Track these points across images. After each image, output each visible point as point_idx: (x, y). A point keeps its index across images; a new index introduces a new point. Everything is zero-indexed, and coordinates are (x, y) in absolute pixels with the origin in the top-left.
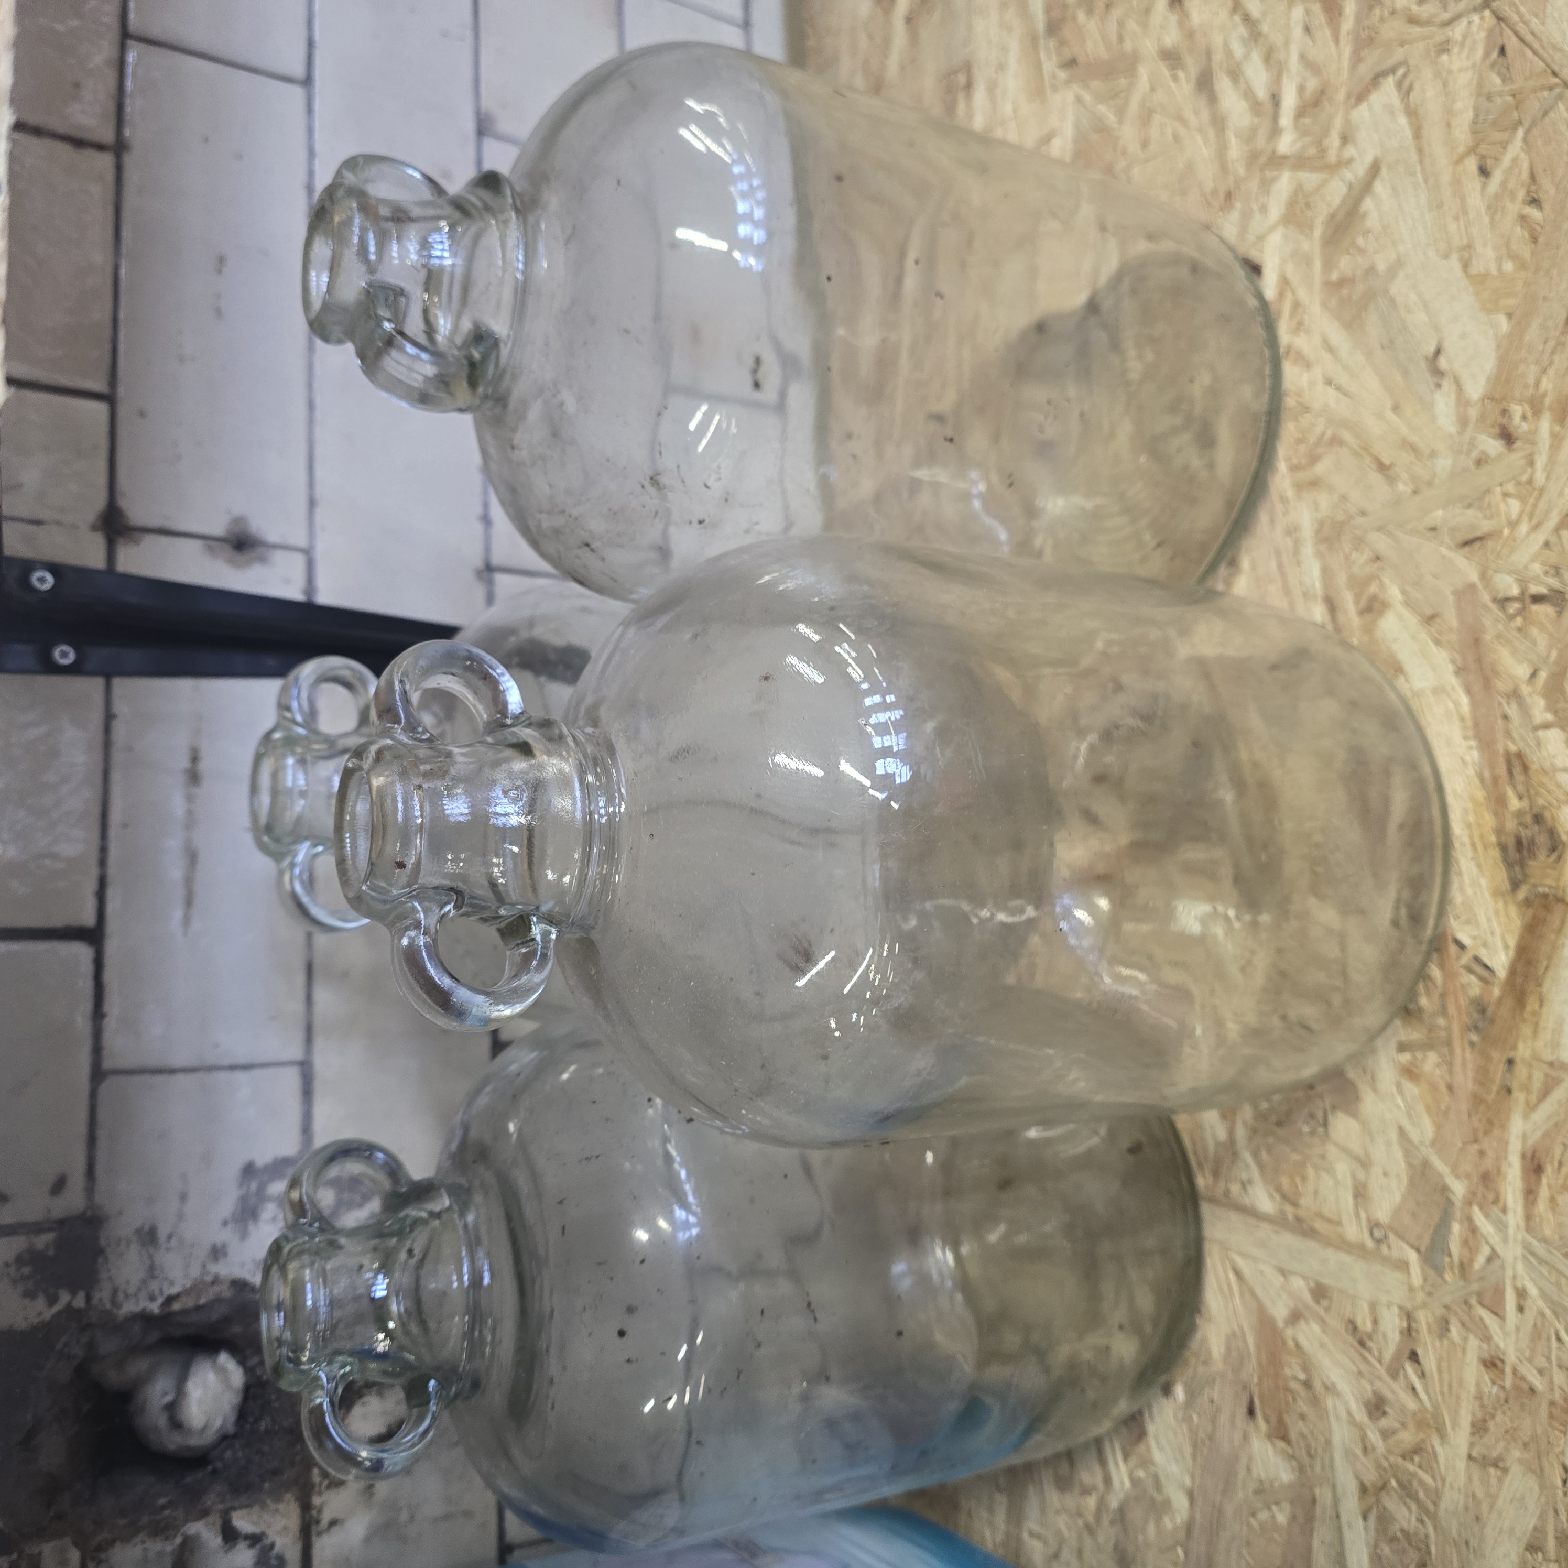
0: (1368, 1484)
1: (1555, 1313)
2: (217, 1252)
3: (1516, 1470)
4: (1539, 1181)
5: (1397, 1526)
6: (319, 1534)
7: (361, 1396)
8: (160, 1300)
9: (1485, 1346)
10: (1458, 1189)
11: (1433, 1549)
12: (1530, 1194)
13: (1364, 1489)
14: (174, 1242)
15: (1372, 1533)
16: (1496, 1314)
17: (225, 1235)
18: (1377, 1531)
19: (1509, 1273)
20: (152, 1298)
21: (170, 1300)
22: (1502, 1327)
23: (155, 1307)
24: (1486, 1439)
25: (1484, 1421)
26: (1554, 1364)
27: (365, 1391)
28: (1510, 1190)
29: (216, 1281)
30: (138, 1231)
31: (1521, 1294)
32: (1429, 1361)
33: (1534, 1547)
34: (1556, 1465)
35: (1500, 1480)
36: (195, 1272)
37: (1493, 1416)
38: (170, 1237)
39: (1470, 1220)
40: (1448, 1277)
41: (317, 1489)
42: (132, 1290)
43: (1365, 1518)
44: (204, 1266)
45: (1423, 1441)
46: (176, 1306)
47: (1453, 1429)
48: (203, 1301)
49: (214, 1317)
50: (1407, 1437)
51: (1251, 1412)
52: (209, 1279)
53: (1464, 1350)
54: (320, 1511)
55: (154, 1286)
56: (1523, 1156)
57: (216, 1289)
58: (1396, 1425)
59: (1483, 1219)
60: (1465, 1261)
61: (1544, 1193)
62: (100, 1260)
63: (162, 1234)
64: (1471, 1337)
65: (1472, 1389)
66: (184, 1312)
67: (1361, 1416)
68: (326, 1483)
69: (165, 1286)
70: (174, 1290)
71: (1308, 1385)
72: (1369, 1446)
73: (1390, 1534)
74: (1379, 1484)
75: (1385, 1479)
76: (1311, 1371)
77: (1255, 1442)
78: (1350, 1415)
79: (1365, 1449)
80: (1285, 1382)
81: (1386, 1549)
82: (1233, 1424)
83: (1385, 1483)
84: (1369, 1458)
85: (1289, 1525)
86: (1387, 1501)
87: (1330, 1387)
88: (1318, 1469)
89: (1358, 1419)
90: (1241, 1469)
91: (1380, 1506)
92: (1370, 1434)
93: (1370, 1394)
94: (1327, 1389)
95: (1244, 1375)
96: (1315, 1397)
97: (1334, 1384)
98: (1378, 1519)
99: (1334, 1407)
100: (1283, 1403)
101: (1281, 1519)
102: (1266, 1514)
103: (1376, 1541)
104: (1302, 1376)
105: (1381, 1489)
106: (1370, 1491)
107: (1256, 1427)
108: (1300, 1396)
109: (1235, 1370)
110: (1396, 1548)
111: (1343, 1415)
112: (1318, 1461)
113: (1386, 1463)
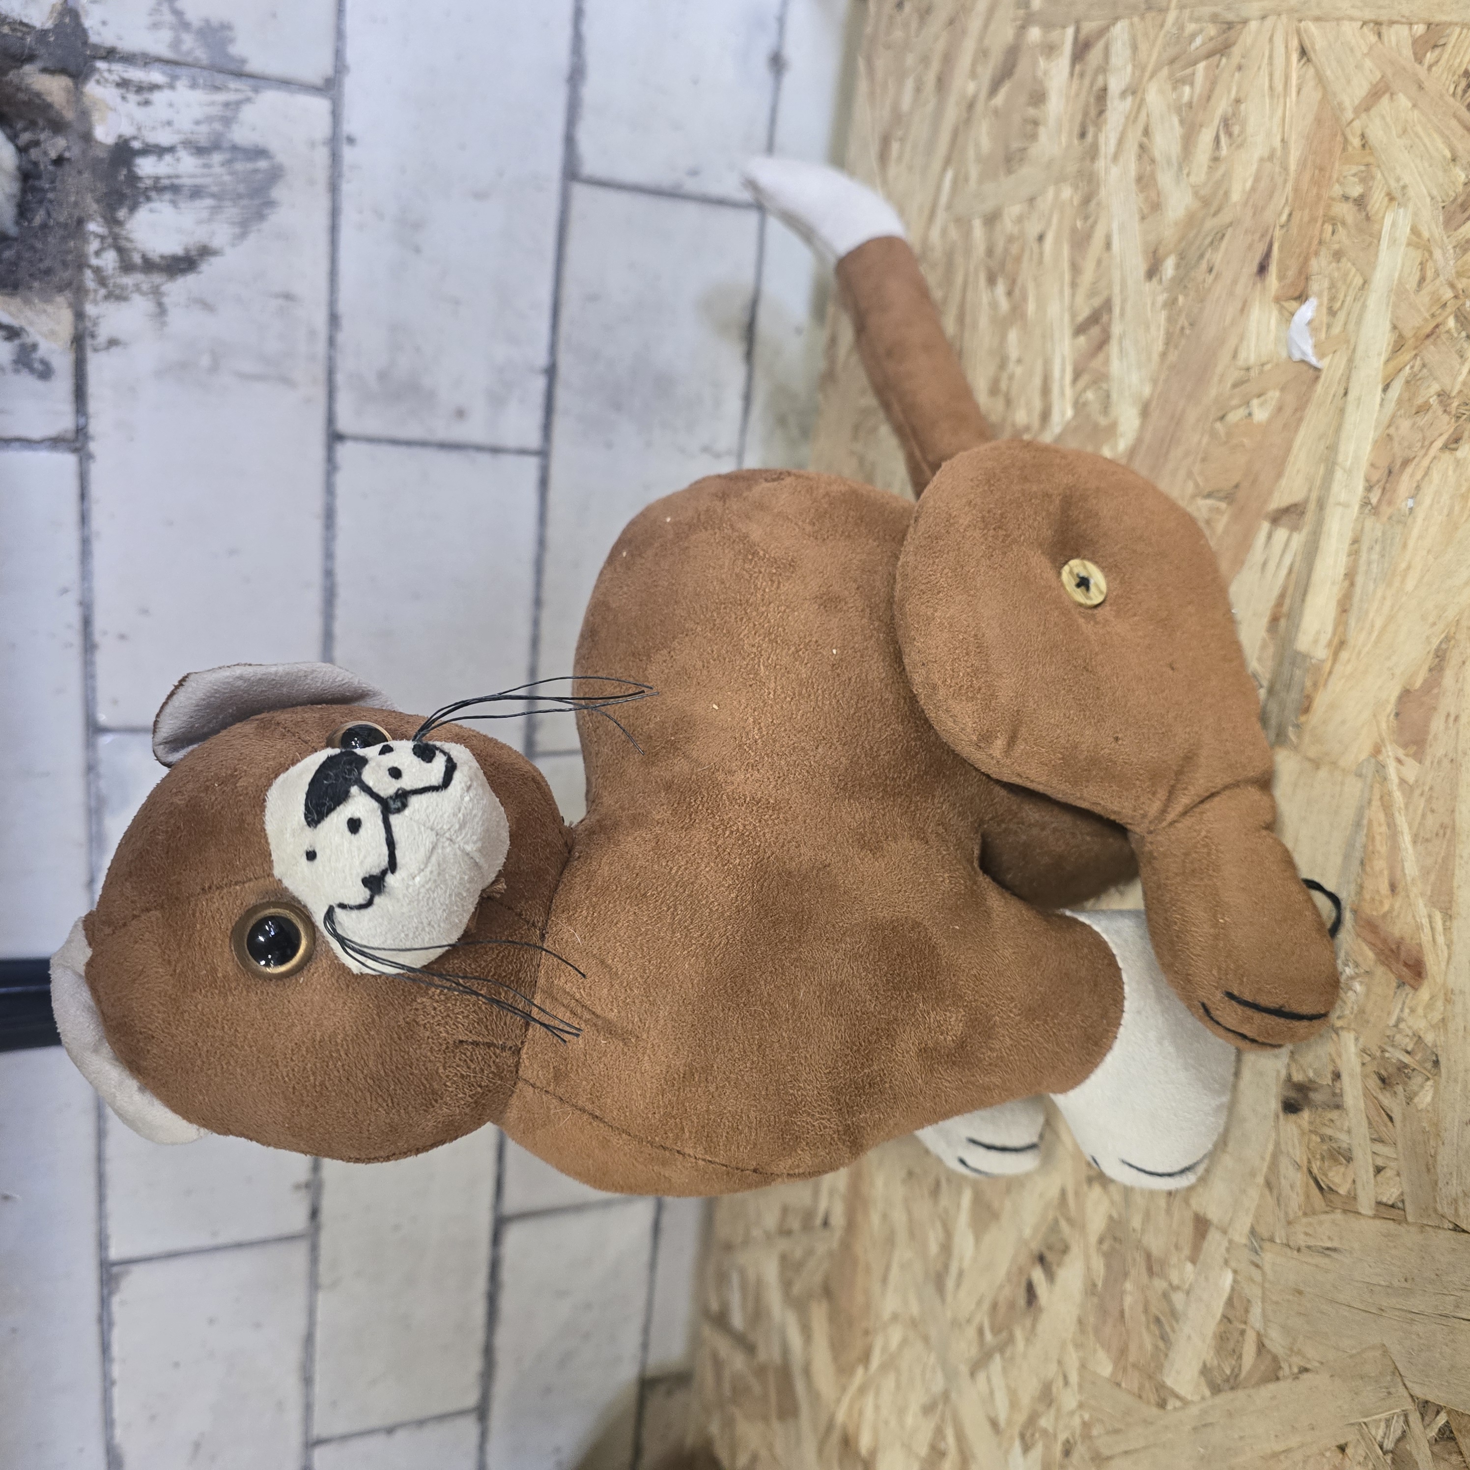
0: (1408, 333)
5: (1436, 387)
6: (96, 350)
7: (148, 199)
13: (1398, 346)
15: (1391, 407)
18: (1400, 402)
27: (153, 194)
41: (91, 296)
43: (1386, 389)
51: (1262, 269)
54: (95, 324)
67: (1433, 228)
68: (103, 292)
71: (1360, 202)
72: (1430, 274)
73: (1420, 401)
74: (1428, 330)
75: (1439, 319)
76: (1373, 178)
77: (1255, 313)
78: (1415, 231)
79: (1422, 279)
80: (1329, 206)
81: (1405, 425)
82: (1231, 294)
83: (1437, 326)
84: (1424, 292)
85: (1270, 421)
86: (1431, 353)
87: (1397, 194)
88: (1336, 330)
89: (1426, 235)
90: (1224, 357)
91: (1418, 362)
92: (1438, 254)
93: (1460, 188)
94: (1391, 198)
95: (1268, 215)
96: (1368, 218)
97: (1404, 187)
98: (1408, 382)
99: (1394, 224)
100: (1315, 242)
101: (1261, 415)
102: (1241, 412)
103: (1393, 416)
104: (1356, 191)
105: (1428, 336)
106: (1411, 342)
107: (1264, 289)
108: (1344, 223)
109: (1258, 211)
110: (1423, 420)
111: (1403, 232)
112: (1341, 316)
113: (1448, 294)
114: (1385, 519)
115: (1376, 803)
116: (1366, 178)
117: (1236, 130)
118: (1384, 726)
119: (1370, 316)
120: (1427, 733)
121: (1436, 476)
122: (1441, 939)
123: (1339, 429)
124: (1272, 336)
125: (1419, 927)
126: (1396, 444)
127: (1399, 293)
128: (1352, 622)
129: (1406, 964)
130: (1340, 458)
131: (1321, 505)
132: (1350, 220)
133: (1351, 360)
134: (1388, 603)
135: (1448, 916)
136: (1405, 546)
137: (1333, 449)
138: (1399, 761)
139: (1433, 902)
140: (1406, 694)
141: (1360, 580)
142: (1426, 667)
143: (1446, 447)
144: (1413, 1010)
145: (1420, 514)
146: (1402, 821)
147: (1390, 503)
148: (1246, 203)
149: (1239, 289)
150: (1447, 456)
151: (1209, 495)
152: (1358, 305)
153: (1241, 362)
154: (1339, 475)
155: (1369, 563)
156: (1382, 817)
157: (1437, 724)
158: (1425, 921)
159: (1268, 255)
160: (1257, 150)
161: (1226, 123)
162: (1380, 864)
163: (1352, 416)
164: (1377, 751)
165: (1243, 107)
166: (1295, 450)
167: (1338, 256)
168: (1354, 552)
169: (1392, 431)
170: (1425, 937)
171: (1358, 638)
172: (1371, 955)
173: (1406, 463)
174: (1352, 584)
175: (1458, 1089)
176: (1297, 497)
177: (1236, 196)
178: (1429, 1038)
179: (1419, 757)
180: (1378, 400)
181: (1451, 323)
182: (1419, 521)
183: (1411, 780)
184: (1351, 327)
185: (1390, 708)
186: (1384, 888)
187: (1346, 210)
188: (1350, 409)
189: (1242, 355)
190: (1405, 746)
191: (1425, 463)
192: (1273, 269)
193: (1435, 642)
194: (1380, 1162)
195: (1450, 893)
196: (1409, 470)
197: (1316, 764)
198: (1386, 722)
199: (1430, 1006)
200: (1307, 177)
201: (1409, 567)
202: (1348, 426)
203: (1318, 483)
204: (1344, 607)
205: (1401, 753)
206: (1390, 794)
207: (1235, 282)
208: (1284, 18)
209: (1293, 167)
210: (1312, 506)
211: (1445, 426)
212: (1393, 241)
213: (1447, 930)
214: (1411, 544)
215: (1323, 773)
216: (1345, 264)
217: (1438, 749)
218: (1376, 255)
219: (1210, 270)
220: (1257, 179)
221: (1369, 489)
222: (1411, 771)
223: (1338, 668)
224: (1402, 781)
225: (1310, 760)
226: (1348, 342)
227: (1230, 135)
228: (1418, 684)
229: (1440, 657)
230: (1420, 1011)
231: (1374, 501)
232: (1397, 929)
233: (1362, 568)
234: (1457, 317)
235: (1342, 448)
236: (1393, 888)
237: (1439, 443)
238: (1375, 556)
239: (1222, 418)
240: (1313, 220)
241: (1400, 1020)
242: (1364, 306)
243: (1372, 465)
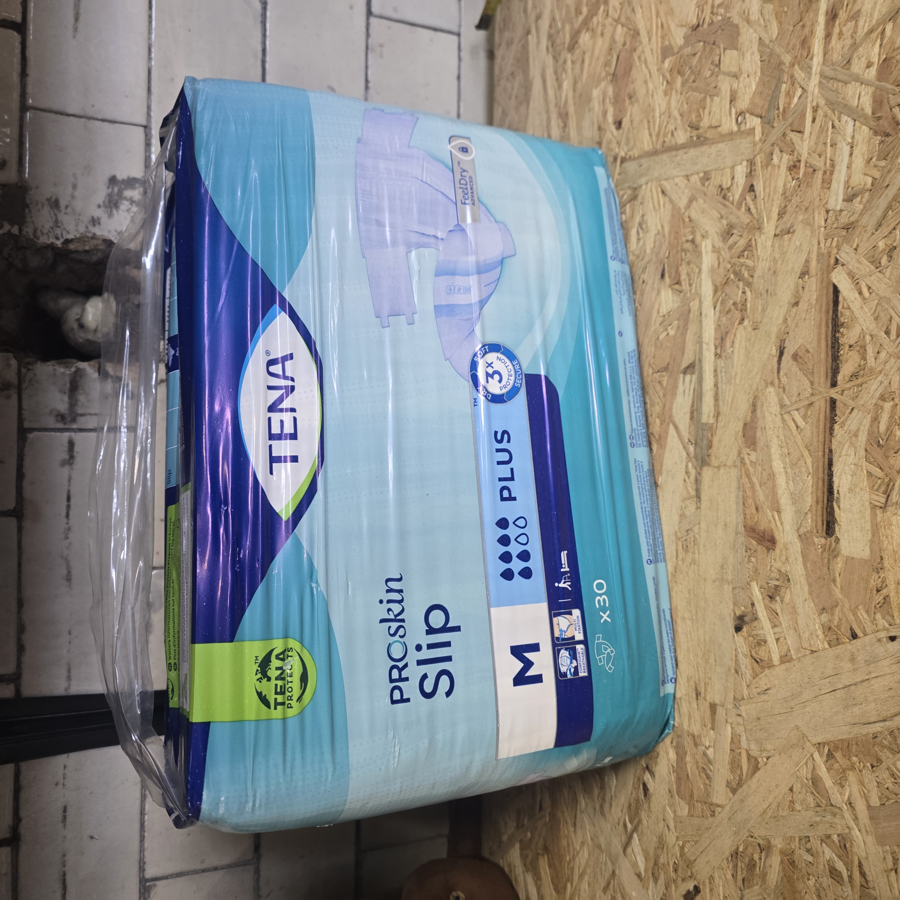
0: (718, 284)
1: (833, 111)
2: (95, 221)
3: (799, 228)
4: (833, 26)
5: (731, 302)
8: (62, 240)
9: (791, 157)
10: (787, 59)
11: (749, 305)
12: (828, 36)
13: (716, 291)
14: (69, 210)
15: (717, 314)
16: (799, 132)
17: (99, 213)
18: (720, 311)
19: (810, 99)
20: (57, 238)
21: (67, 242)
22: (802, 139)
23: (59, 243)
24: (784, 219)
25: (786, 207)
26: (829, 145)
28: (817, 41)
29: (94, 237)
30: (48, 200)
31: (815, 110)
32: (759, 187)
33: (804, 273)
34: (822, 212)
35: (790, 240)
36: (82, 229)
37: (790, 201)
38: (67, 207)
39: (792, 77)
40: (775, 124)
42: (45, 231)
43: (715, 308)
44: (87, 227)
45: (750, 240)
46: (72, 247)
47: (768, 222)
48: (87, 248)
49: (94, 259)
50: (742, 243)
51: (663, 276)
52: (90, 235)
53: (779, 167)
55: (58, 232)
56: (827, 14)
57: (95, 242)
58: (738, 238)
59: (800, 71)
60: (786, 106)
61: (836, 30)
62: (27, 210)
63: (63, 203)
64: (784, 155)
65: (781, 190)
66: (76, 252)
67: (719, 244)
69: (64, 233)
70: (70, 237)
71: (693, 241)
72: (721, 260)
73: (727, 309)
74: (724, 281)
75: (728, 276)
76: (695, 231)
77: (663, 293)
78: (713, 246)
79: (719, 263)
80: (682, 246)
81: (724, 319)
82: (653, 289)
83: (728, 279)
84: (721, 267)
85: (676, 334)
86: (728, 290)
87: (705, 234)
88: (693, 291)
89: (717, 247)
90: (655, 314)
91: (724, 294)
92: (722, 252)
93: (725, 227)
94: (703, 237)
95: (661, 255)
96: (696, 246)
97: (707, 232)
98: (722, 303)
99: (706, 246)
100: (680, 260)
101: (672, 332)
102: (665, 334)
103: (719, 318)
104: (690, 237)
105: (725, 284)
106: (720, 288)
107: (664, 283)
108: (688, 251)
109: (657, 254)
110: (729, 316)
111: (710, 248)
112: (694, 285)
113: (729, 266)
114: (724, 358)
115: (744, 475)
116: (693, 232)
117: (644, 226)
118: (740, 441)
119: (703, 282)
120: (756, 438)
121: (738, 335)
122: (778, 523)
123: (701, 329)
124: (671, 300)
125: (770, 522)
126: (722, 327)
127: (712, 271)
128: (721, 403)
129: (769, 541)
130: (704, 340)
131: (700, 361)
132: (690, 249)
133: (700, 301)
134: (731, 391)
135: (779, 512)
136: (733, 366)
137: (700, 337)
138: (748, 454)
139: (772, 510)
140: (745, 424)
141: (720, 385)
142: (750, 411)
143: (740, 323)
144: (775, 560)
145: (736, 352)
146: (755, 480)
147: (724, 351)
148: (652, 253)
149: (656, 286)
150: (741, 327)
151: (658, 371)
152: (699, 280)
153: (661, 314)
154: (705, 346)
155: (722, 377)
156: (747, 480)
157: (759, 434)
158: (771, 518)
159: (664, 270)
160: (653, 232)
161: (640, 225)
162: (750, 501)
163: (704, 322)
164: (740, 453)
165: (645, 218)
166: (687, 342)
167: (689, 263)
168: (716, 376)
169: (720, 323)
170: (773, 526)
171: (724, 409)
172: (754, 543)
173: (727, 333)
174: (717, 388)
175: (798, 587)
176: (691, 361)
177: (648, 251)
178: (783, 570)
179: (755, 450)
180: (713, 313)
181: (732, 276)
182: (736, 354)
183: (754, 460)
184: (698, 288)
185: (741, 434)
186: (754, 511)
187: (688, 246)
188: (703, 319)
189: (661, 311)
190: (749, 447)
191: (734, 331)
192: (667, 275)
193: (751, 400)
194: (777, 636)
195: (778, 502)
196: (729, 336)
197: (719, 468)
198: (741, 440)
199: (781, 555)
200: (672, 237)
201: (736, 374)
202: (704, 326)
203: (697, 352)
204: (716, 398)
205: (748, 450)
206: (748, 470)
207: (653, 283)
208: (654, 182)
209: (667, 235)
210: (697, 362)
211: (737, 315)
212: (707, 252)
213: (780, 518)
214: (735, 365)
215: (722, 471)
216: (692, 265)
217: (761, 444)
218: (702, 259)
219: (643, 282)
220: (655, 242)
221: (716, 348)
222: (753, 457)
223: (719, 424)
224: (751, 462)
225: (715, 467)
226: (698, 294)
227: (642, 229)
228: (749, 420)
229: (754, 405)
230: (778, 559)
231: (719, 352)
232: (762, 527)
233: (720, 380)
234: (734, 275)
235: (704, 336)
236: (757, 509)
237: (737, 323)
238: (723, 374)
239: (658, 339)
240: (677, 252)
241: (771, 566)
242: (701, 279)
243: (716, 339)
